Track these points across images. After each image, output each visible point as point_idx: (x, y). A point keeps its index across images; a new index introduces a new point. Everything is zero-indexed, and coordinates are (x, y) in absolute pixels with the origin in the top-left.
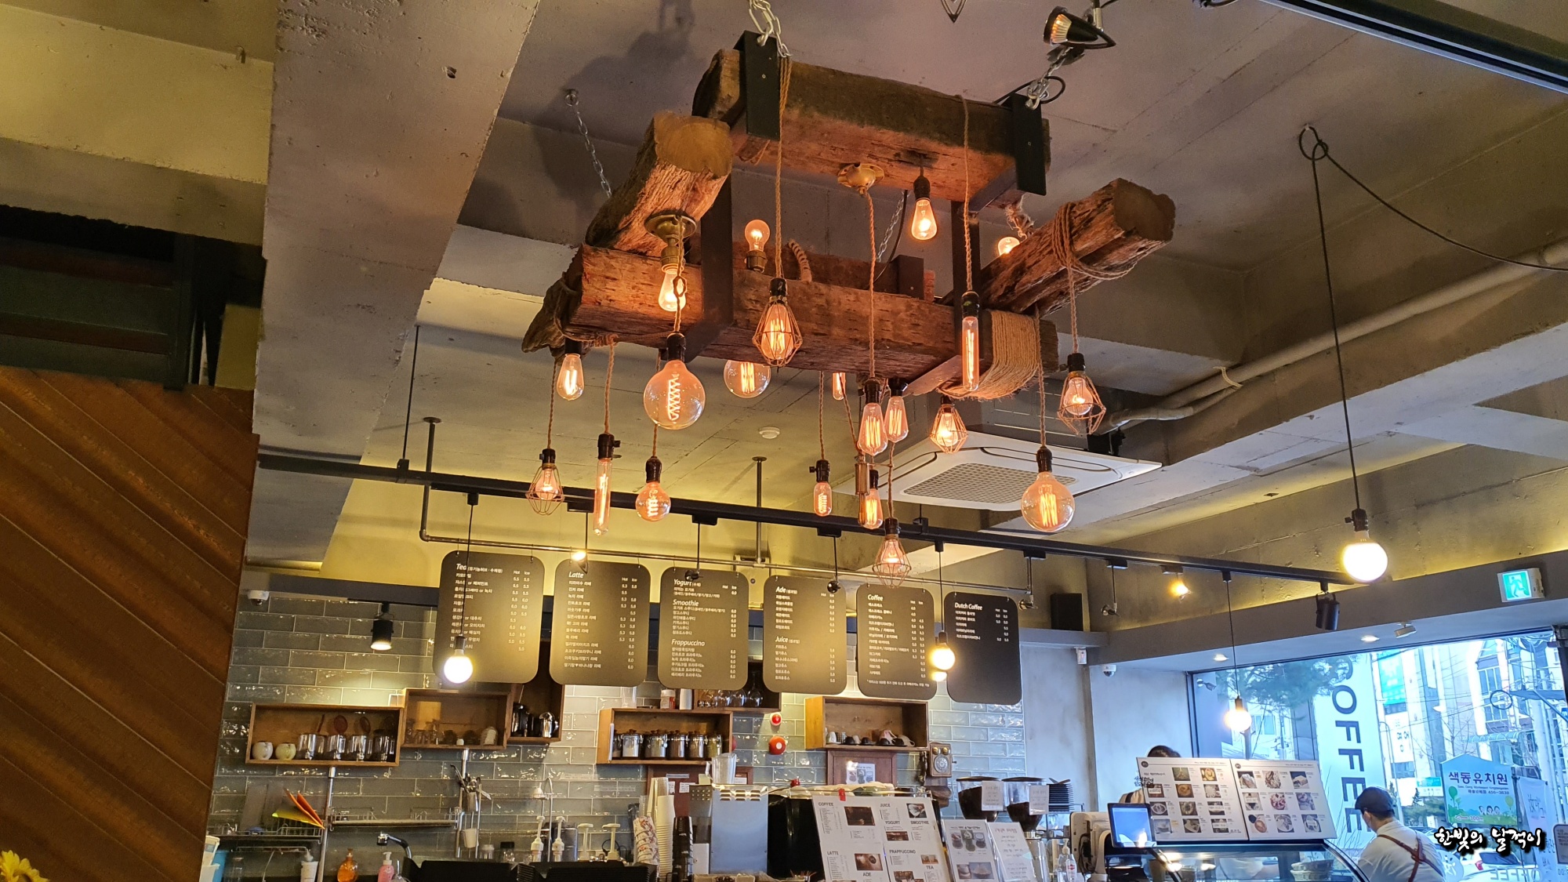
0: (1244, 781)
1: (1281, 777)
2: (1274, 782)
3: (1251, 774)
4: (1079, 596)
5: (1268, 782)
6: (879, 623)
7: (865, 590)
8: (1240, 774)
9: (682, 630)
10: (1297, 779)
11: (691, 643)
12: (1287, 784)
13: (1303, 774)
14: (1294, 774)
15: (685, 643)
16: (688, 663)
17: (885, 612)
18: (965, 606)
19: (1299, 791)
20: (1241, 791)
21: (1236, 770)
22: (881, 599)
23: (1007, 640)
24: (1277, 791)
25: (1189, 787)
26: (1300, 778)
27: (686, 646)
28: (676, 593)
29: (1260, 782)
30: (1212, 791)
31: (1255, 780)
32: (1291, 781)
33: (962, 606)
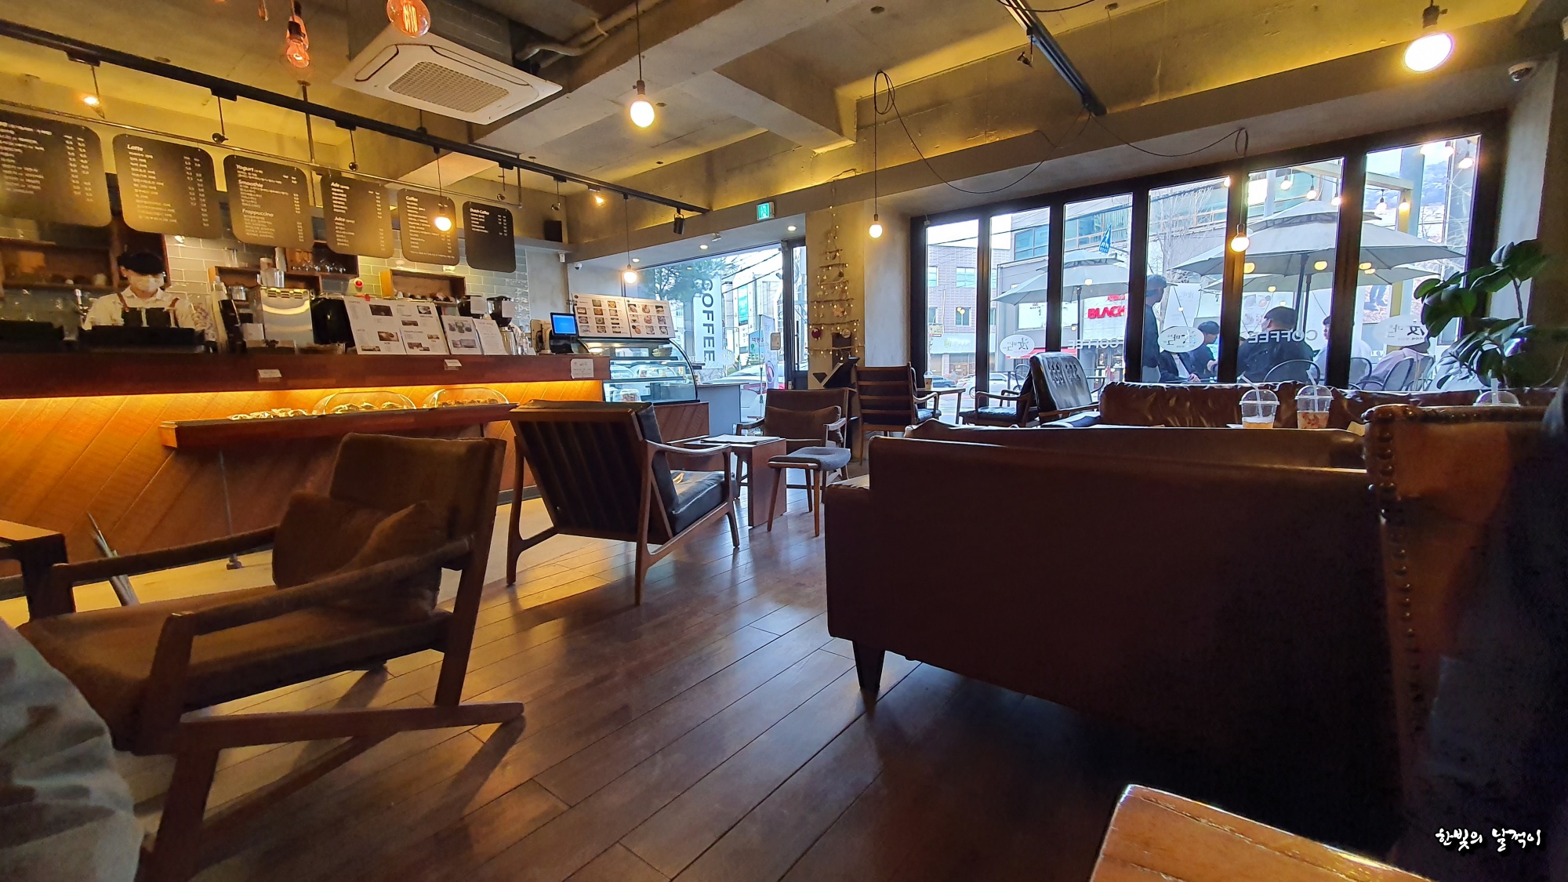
0: (631, 309)
1: (650, 308)
2: (647, 310)
3: (635, 305)
4: (559, 223)
5: (644, 310)
6: (416, 216)
7: (402, 195)
8: (629, 305)
9: (251, 203)
10: (659, 309)
11: (261, 214)
12: (653, 311)
13: (662, 307)
14: (657, 307)
15: (255, 213)
16: (260, 227)
17: (420, 209)
18: (478, 211)
19: (659, 315)
20: (629, 313)
21: (627, 303)
22: (416, 200)
23: (506, 235)
24: (648, 314)
25: (601, 310)
26: (660, 309)
27: (257, 215)
28: (240, 176)
29: (639, 310)
30: (614, 313)
31: (637, 308)
32: (655, 310)
33: (475, 211)
